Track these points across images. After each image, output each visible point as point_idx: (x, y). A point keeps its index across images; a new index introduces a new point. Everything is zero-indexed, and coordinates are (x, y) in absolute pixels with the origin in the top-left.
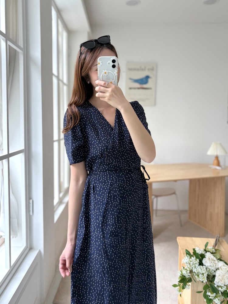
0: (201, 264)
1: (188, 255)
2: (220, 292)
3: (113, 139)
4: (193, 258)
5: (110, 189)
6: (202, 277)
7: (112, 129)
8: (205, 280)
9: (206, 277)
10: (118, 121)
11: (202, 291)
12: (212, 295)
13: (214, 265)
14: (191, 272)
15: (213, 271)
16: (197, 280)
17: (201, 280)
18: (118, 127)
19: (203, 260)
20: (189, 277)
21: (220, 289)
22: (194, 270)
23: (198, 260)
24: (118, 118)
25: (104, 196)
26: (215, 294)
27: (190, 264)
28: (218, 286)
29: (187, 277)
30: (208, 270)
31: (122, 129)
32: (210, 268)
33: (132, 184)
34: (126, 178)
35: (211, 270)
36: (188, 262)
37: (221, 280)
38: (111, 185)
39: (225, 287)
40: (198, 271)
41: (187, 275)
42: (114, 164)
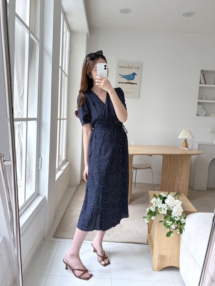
0: (163, 202)
1: (155, 197)
2: (175, 221)
3: (105, 110)
4: (159, 199)
5: (104, 137)
6: (164, 211)
7: (104, 105)
8: (165, 213)
9: (166, 211)
10: (108, 100)
11: (163, 220)
12: (169, 223)
13: (173, 203)
14: (156, 208)
15: (172, 208)
16: (160, 213)
17: (163, 213)
18: (108, 103)
19: (165, 200)
20: (154, 211)
21: (175, 219)
22: (159, 206)
23: (162, 200)
24: (108, 98)
25: (100, 140)
26: (172, 222)
27: (156, 203)
28: (174, 217)
29: (153, 211)
30: (168, 206)
31: (110, 104)
32: (169, 205)
33: (116, 134)
34: (113, 131)
35: (170, 207)
36: (154, 202)
37: (176, 212)
38: (104, 134)
39: (179, 218)
40: (161, 207)
41: (153, 210)
42: (106, 124)
